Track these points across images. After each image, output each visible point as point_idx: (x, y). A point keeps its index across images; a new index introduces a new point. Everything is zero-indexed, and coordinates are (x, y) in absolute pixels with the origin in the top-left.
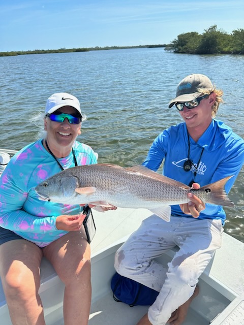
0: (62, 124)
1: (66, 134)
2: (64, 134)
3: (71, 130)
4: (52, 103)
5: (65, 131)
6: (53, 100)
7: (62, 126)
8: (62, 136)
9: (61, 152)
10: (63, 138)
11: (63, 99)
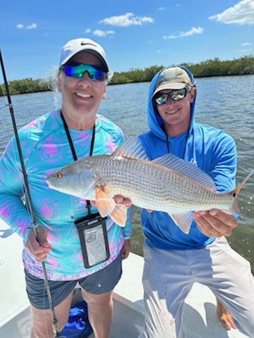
0: (80, 82)
1: (85, 96)
2: (83, 96)
3: (92, 89)
4: (68, 51)
5: (84, 91)
6: (69, 47)
7: (80, 84)
8: (80, 97)
9: (80, 123)
10: (81, 101)
11: (82, 44)
